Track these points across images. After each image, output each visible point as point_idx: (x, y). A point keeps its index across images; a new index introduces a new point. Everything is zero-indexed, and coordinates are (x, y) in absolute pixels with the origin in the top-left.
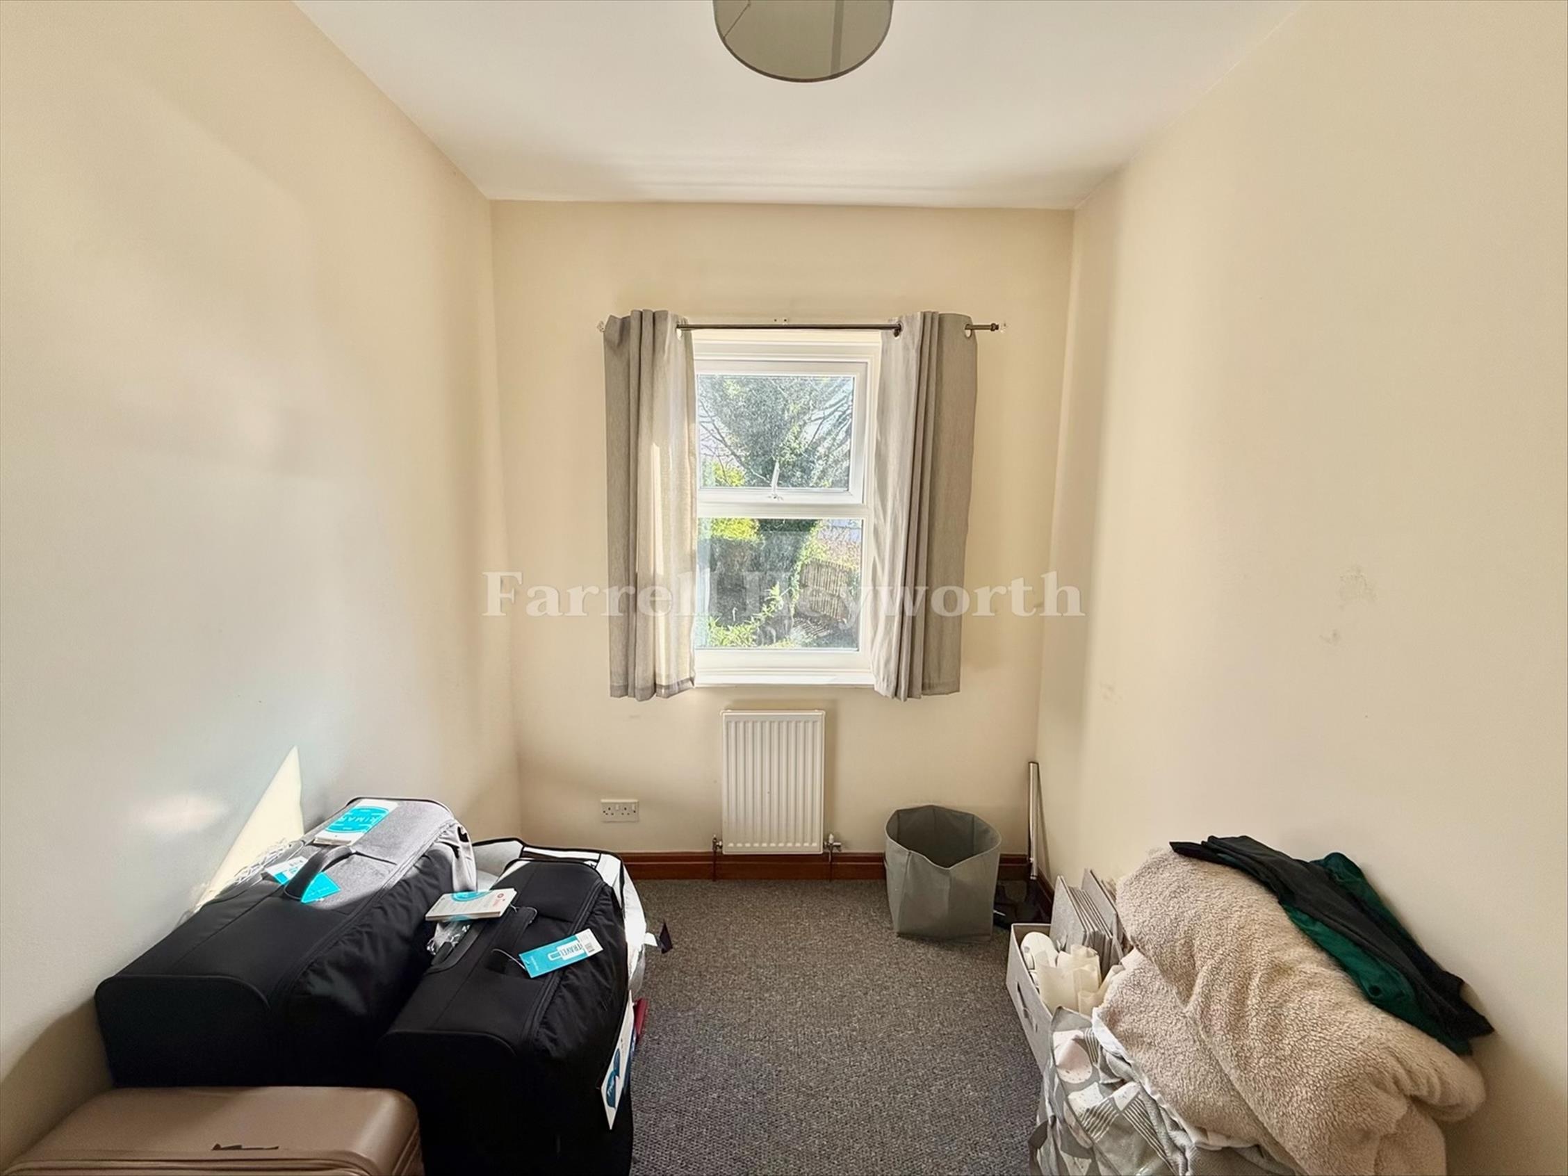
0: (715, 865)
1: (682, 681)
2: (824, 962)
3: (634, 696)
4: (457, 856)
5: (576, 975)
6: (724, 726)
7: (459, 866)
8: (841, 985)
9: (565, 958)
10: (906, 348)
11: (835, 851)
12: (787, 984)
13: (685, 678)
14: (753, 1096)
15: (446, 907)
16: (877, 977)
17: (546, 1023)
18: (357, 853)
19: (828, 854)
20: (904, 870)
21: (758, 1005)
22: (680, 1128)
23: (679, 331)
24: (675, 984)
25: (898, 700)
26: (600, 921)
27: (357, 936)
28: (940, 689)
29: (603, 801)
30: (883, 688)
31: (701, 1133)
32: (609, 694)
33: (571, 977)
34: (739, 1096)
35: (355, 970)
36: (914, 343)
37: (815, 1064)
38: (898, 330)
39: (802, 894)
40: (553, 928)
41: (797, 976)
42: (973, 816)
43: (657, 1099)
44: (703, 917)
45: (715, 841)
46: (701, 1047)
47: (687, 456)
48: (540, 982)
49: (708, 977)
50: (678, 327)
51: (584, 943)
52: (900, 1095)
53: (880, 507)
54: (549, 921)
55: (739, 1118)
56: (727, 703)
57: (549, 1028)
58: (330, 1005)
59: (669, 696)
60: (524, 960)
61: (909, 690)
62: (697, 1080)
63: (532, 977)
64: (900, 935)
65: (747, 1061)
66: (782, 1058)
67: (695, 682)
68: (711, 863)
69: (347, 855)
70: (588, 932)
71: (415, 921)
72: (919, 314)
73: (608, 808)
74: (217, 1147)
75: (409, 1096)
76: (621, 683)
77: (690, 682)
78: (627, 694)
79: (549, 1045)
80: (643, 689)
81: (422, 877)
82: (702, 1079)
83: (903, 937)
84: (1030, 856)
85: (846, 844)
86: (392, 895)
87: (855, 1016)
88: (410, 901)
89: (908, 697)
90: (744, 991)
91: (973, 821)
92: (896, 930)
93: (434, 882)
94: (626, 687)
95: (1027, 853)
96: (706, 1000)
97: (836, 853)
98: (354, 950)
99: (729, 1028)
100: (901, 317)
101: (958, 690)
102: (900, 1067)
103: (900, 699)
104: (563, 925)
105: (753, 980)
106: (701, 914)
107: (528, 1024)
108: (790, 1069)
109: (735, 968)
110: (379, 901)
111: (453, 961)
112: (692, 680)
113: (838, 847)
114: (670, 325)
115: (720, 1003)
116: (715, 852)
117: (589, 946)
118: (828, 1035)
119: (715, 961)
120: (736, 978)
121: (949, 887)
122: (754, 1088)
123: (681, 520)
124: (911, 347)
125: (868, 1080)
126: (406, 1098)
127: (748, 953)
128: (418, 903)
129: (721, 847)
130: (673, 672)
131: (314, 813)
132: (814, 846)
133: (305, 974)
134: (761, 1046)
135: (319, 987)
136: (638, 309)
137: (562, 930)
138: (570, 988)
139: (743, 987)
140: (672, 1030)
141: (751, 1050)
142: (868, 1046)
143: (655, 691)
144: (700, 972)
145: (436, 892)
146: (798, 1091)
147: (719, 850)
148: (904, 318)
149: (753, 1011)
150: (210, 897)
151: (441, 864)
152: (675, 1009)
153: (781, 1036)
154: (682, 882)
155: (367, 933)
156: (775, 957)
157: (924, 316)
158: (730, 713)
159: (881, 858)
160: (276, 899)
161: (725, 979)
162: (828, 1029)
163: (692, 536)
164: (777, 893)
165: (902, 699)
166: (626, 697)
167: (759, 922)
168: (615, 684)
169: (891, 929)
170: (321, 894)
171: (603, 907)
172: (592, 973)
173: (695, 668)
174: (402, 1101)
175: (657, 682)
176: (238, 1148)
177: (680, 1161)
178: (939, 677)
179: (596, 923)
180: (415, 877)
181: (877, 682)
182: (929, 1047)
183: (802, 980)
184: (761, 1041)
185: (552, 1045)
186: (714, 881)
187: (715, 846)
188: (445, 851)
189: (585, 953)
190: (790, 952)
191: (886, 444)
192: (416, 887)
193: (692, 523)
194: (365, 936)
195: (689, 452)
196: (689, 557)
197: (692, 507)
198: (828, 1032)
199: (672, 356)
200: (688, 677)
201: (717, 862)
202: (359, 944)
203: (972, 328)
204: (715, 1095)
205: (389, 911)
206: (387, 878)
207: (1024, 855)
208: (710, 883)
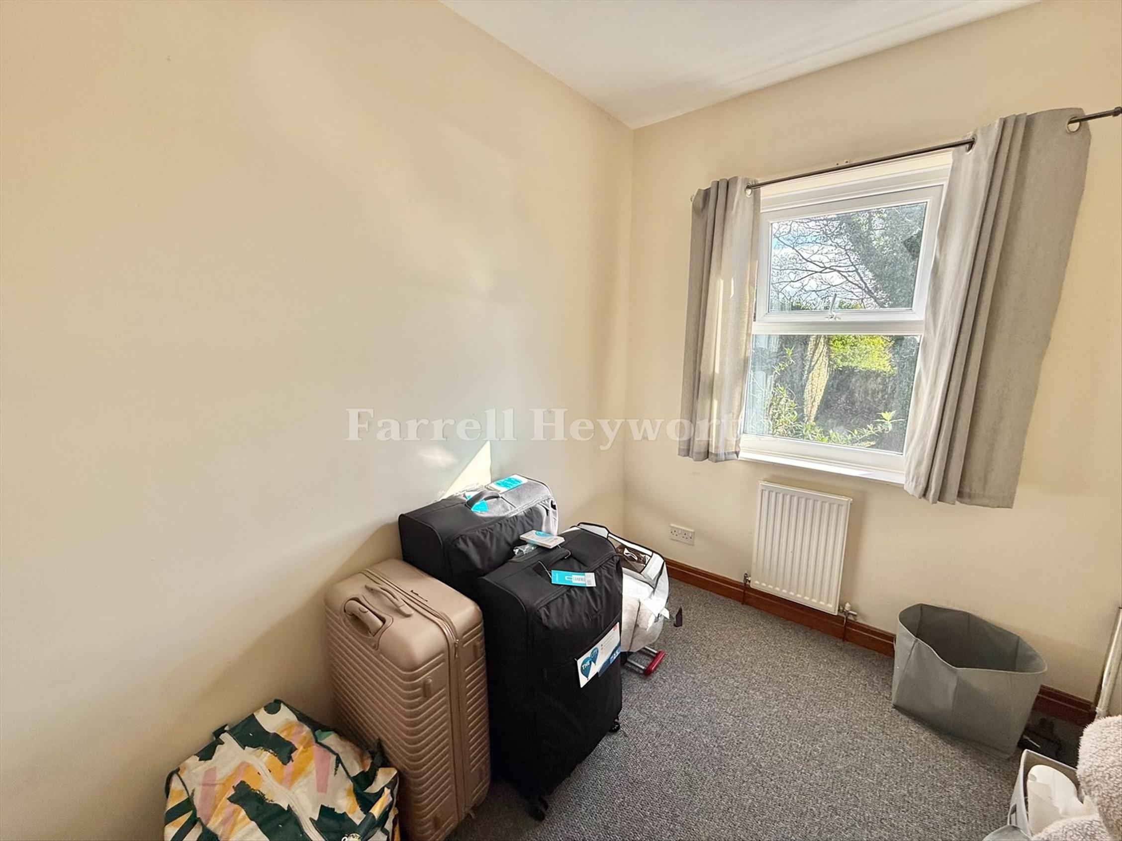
0: (744, 593)
1: (728, 453)
2: (810, 694)
3: (692, 458)
4: (547, 514)
5: (576, 592)
6: (760, 493)
7: (548, 521)
8: (818, 716)
9: (574, 581)
10: (977, 160)
11: (851, 618)
12: (771, 693)
13: (731, 451)
14: (714, 746)
15: (532, 537)
16: (856, 727)
17: (548, 607)
18: (502, 497)
19: (844, 618)
20: (909, 654)
21: (742, 695)
22: (658, 735)
23: (749, 191)
24: (688, 654)
25: (927, 501)
26: (603, 572)
27: (485, 532)
28: (985, 501)
29: (672, 525)
30: (912, 488)
31: (671, 745)
32: (677, 453)
33: (573, 592)
34: (704, 741)
35: (480, 546)
36: (986, 153)
37: (771, 754)
38: (971, 143)
39: (813, 640)
40: (576, 565)
41: (782, 692)
42: (1019, 637)
43: (650, 711)
44: (725, 624)
45: (746, 576)
46: (690, 698)
47: (747, 287)
48: (555, 587)
49: (713, 660)
50: (748, 187)
51: (587, 579)
52: (838, 817)
53: (931, 321)
54: (575, 562)
55: (699, 752)
56: (765, 476)
57: (549, 609)
58: (465, 556)
59: (716, 461)
60: (552, 573)
61: (941, 492)
62: (680, 715)
63: (553, 582)
64: (896, 707)
65: (719, 723)
66: (746, 736)
67: (740, 456)
68: (742, 591)
69: (497, 497)
70: (593, 575)
71: (515, 537)
72: (997, 121)
73: (674, 531)
74: (412, 591)
75: (481, 608)
76: (685, 448)
77: (735, 455)
78: (688, 455)
79: (543, 616)
80: (698, 453)
81: (525, 518)
82: (684, 716)
83: (899, 711)
84: (1096, 704)
85: (864, 617)
86: (507, 521)
87: (821, 742)
88: (515, 525)
89: (939, 500)
90: (735, 681)
91: (1018, 642)
92: (894, 701)
93: (531, 523)
94: (688, 450)
95: (1092, 700)
96: (705, 673)
97: (851, 620)
98: (482, 537)
99: (715, 698)
100: (976, 131)
101: (1009, 506)
102: (848, 799)
103: (928, 500)
104: (582, 566)
105: (746, 678)
106: (724, 621)
107: (538, 602)
108: (749, 746)
109: (735, 664)
110: (499, 521)
111: (521, 560)
112: (737, 453)
113: (854, 615)
114: (739, 187)
115: (715, 680)
116: (745, 584)
117: (589, 582)
118: (791, 742)
119: (722, 654)
120: (733, 671)
121: (955, 685)
122: (716, 742)
123: (738, 335)
124: (983, 157)
125: (812, 789)
126: (478, 608)
127: (749, 659)
128: (519, 529)
129: (750, 581)
130: (721, 445)
131: (496, 476)
132: (830, 607)
133: (458, 538)
134: (733, 720)
135: (462, 546)
136: (716, 180)
137: (580, 569)
138: (570, 597)
139: (736, 679)
140: (676, 679)
141: (725, 718)
142: (824, 767)
143: (708, 457)
144: (709, 655)
145: (530, 528)
146: (750, 762)
147: (748, 583)
148: (979, 131)
149: (737, 697)
150: (445, 497)
151: (537, 515)
152: (682, 667)
153: (752, 722)
154: (718, 596)
155: (490, 532)
156: (769, 672)
157: (1004, 122)
158: (766, 484)
159: (892, 638)
160: (463, 505)
161: (724, 667)
162: (793, 738)
163: (746, 348)
164: (790, 631)
165: (931, 500)
166: (688, 457)
167: (767, 644)
168: (681, 447)
169: (889, 699)
170: (481, 510)
171: (608, 566)
172: (587, 597)
173: (740, 445)
174: (476, 608)
175: (710, 451)
176: (417, 595)
177: (651, 752)
178: (984, 488)
179: (600, 572)
180: (522, 517)
181: (906, 482)
182: (886, 802)
183: (785, 696)
184: (735, 717)
185: (546, 618)
186: (743, 604)
187: (746, 580)
188: (541, 510)
189: (585, 584)
190: (783, 674)
191: (945, 261)
192: (521, 521)
193: (747, 337)
194: (489, 533)
195: (749, 283)
196: (742, 362)
197: (748, 325)
198: (792, 740)
199: (740, 211)
200: (734, 451)
201: (746, 592)
202: (485, 536)
203: (1083, 120)
204: (689, 730)
205: (504, 527)
206: (510, 512)
207: (1089, 702)
208: (739, 604)
